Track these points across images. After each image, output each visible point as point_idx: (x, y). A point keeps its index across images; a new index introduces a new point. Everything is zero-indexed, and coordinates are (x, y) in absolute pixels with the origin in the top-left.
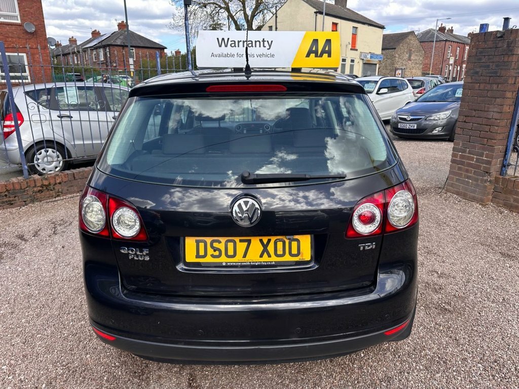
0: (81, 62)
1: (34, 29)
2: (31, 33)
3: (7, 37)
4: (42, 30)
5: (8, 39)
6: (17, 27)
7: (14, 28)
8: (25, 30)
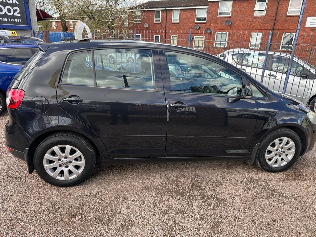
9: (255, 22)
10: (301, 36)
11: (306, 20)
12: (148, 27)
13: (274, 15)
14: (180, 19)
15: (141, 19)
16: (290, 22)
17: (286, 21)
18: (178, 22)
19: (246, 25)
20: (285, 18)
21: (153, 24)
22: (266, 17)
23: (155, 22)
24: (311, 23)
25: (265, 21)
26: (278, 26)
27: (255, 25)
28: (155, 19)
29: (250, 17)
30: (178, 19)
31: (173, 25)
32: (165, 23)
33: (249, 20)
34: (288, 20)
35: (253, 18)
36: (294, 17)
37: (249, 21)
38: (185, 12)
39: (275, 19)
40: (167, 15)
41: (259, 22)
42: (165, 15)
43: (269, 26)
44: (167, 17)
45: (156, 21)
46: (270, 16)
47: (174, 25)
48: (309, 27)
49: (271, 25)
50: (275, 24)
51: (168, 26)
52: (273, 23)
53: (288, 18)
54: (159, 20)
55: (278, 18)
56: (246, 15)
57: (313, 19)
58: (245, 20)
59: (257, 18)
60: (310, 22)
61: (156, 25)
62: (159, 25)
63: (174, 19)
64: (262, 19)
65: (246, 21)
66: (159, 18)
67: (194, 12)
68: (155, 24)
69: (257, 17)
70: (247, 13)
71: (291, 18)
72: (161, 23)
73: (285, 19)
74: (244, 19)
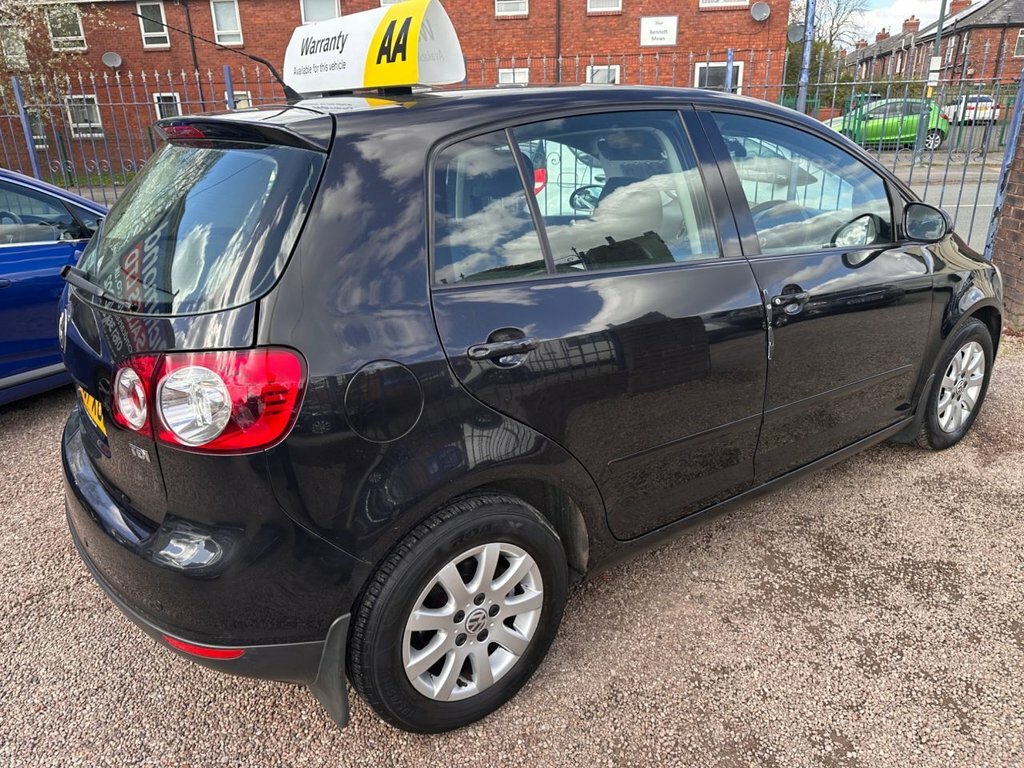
0: (906, 70)
1: (766, 15)
2: (761, 22)
3: (721, 34)
4: (782, 13)
5: (721, 38)
6: (740, 13)
7: (735, 15)
8: (751, 18)
9: (503, 36)
10: (635, 72)
11: (639, 26)
12: (122, 62)
13: (553, 11)
14: (244, 34)
15: (82, 37)
16: (598, 32)
17: (590, 31)
18: (240, 42)
19: (478, 44)
20: (585, 21)
21: (141, 55)
22: (531, 20)
23: (147, 46)
24: (654, 35)
25: (531, 33)
26: (568, 46)
27: (504, 46)
28: (144, 35)
29: (486, 20)
30: (239, 31)
31: (221, 53)
32: (189, 48)
33: (483, 29)
34: (593, 27)
35: (493, 23)
36: (609, 19)
37: (486, 34)
38: (258, 8)
39: (559, 26)
40: (192, 19)
41: (514, 37)
42: (183, 18)
43: (544, 44)
44: (193, 24)
45: (150, 40)
46: (542, 17)
47: (226, 53)
48: (650, 47)
49: (551, 44)
50: (559, 39)
51: (204, 59)
52: (553, 38)
53: (592, 23)
54: (163, 40)
55: (565, 21)
56: (474, 15)
57: (657, 23)
58: (471, 31)
59: (507, 24)
60: (651, 32)
61: (154, 56)
62: (165, 58)
63: (220, 32)
64: (521, 24)
65: (474, 34)
66: (162, 30)
67: (292, 7)
68: (148, 52)
69: (505, 19)
70: (473, 7)
71: (600, 20)
72: (175, 49)
73: (584, 25)
74: (466, 26)
